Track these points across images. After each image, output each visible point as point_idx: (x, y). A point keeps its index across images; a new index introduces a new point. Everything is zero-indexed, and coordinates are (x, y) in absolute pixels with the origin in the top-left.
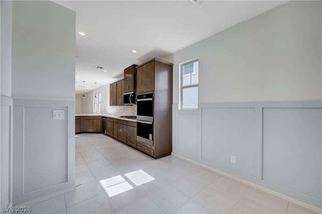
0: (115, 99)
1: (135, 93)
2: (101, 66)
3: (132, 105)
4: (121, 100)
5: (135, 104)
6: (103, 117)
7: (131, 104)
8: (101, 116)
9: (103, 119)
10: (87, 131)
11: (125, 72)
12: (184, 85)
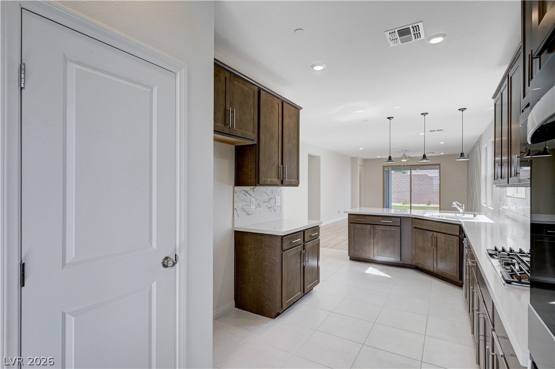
8: (460, 226)
10: (420, 265)
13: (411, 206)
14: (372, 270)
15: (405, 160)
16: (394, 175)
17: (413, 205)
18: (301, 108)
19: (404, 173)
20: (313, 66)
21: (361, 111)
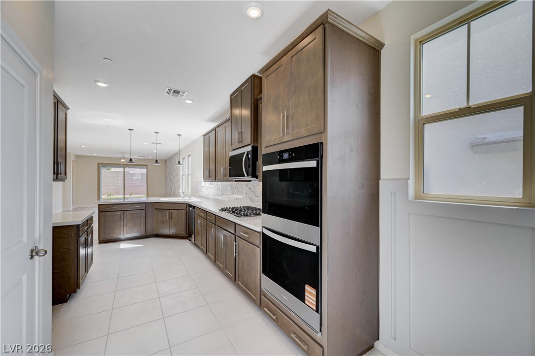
0: (213, 167)
1: (255, 150)
2: (177, 89)
3: (250, 181)
4: (223, 167)
5: (257, 177)
6: (190, 206)
7: (246, 177)
8: (186, 204)
9: (189, 209)
10: (160, 233)
11: (231, 100)
12: (426, 112)
13: (124, 197)
14: (123, 245)
15: (124, 161)
16: (104, 171)
17: (126, 196)
18: (69, 109)
19: (108, 169)
20: (96, 81)
21: (110, 120)
